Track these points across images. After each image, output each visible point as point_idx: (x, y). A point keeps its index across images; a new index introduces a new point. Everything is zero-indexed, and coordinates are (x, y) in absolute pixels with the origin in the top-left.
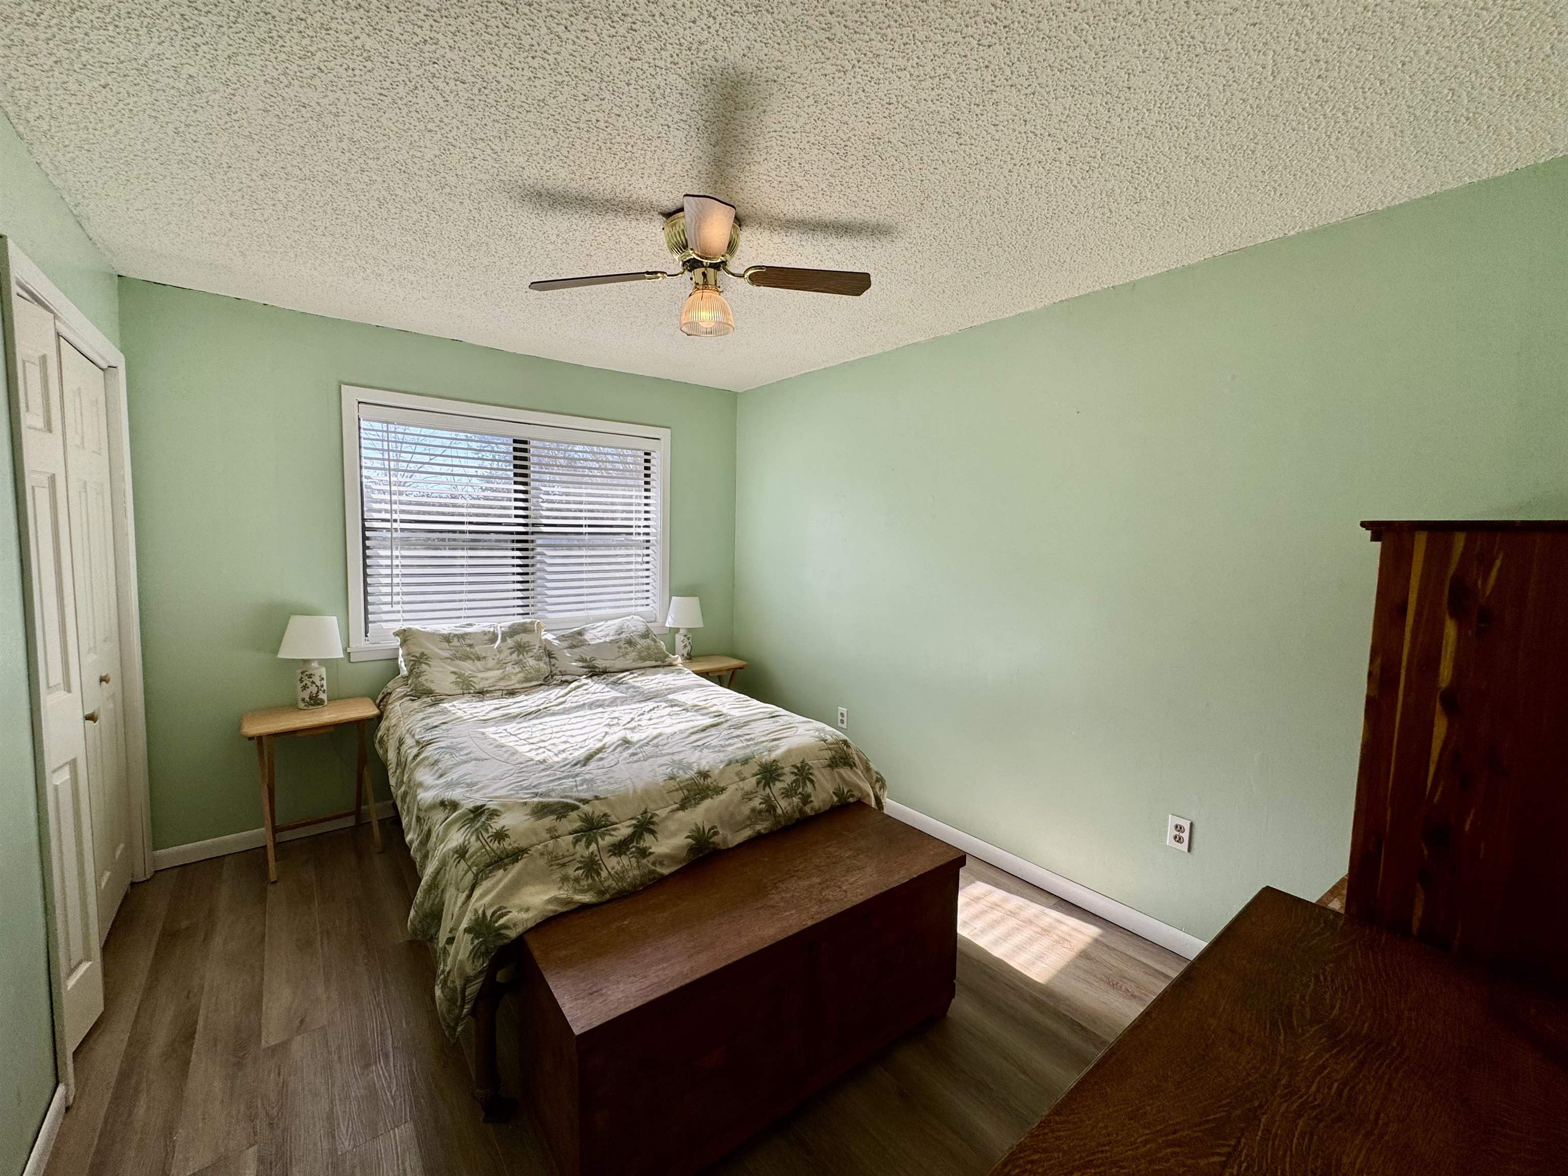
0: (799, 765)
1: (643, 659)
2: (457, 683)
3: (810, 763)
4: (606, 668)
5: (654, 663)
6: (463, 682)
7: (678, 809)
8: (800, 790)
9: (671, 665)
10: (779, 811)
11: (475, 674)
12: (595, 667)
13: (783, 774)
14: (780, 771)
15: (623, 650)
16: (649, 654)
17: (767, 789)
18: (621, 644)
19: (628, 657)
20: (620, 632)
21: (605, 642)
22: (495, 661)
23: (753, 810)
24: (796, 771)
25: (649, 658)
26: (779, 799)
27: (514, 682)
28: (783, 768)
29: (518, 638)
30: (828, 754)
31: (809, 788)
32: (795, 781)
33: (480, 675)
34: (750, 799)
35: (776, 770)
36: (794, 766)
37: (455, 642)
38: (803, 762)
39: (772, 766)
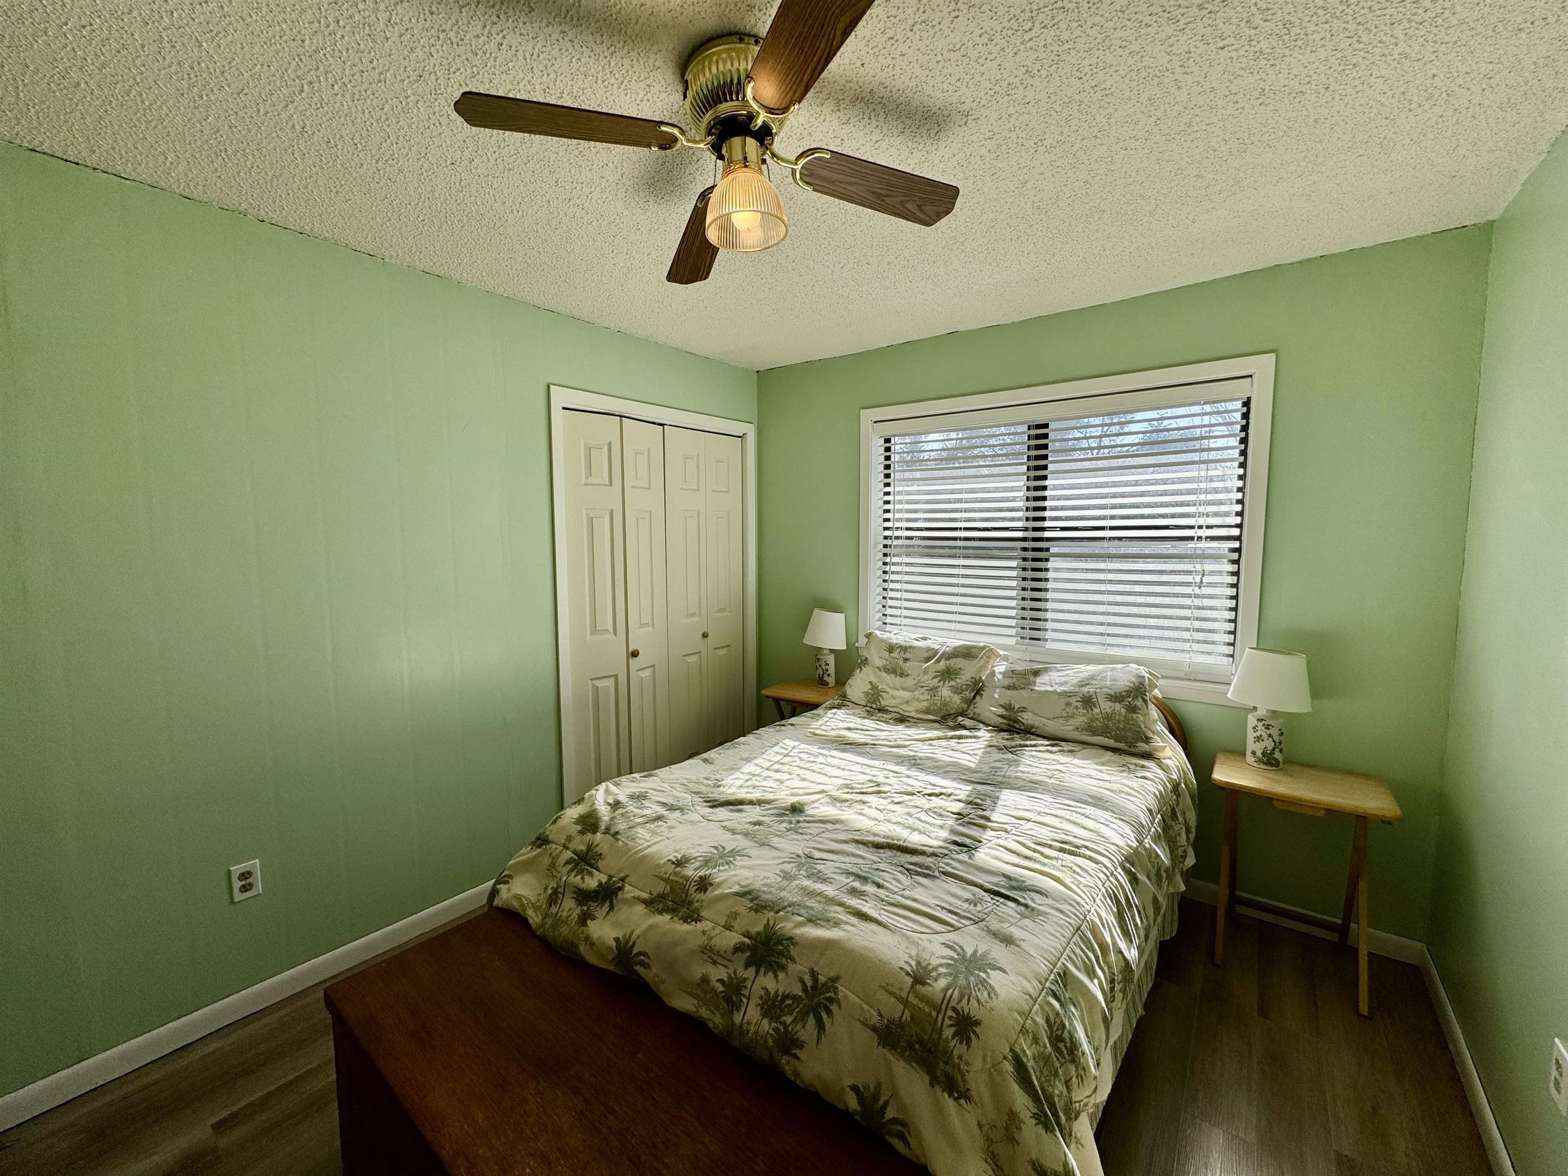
0: (822, 979)
1: (1094, 732)
2: (867, 694)
3: (843, 991)
4: (1033, 727)
5: (1111, 743)
6: (873, 695)
7: (644, 902)
8: (789, 1019)
9: (1148, 756)
10: (737, 1018)
11: (889, 690)
12: (1016, 721)
13: (783, 968)
14: (784, 961)
15: (1070, 710)
16: (1107, 727)
17: (751, 971)
18: (1073, 700)
19: (1071, 722)
20: (1083, 683)
21: (1055, 692)
22: (916, 681)
23: (705, 980)
24: (809, 984)
25: (1105, 731)
26: (755, 1001)
27: (910, 710)
28: (793, 960)
29: (952, 662)
30: (893, 1010)
31: (807, 1031)
32: (794, 998)
33: (892, 692)
34: (715, 963)
35: (781, 953)
36: (814, 975)
37: (895, 654)
38: (834, 980)
39: (780, 942)
